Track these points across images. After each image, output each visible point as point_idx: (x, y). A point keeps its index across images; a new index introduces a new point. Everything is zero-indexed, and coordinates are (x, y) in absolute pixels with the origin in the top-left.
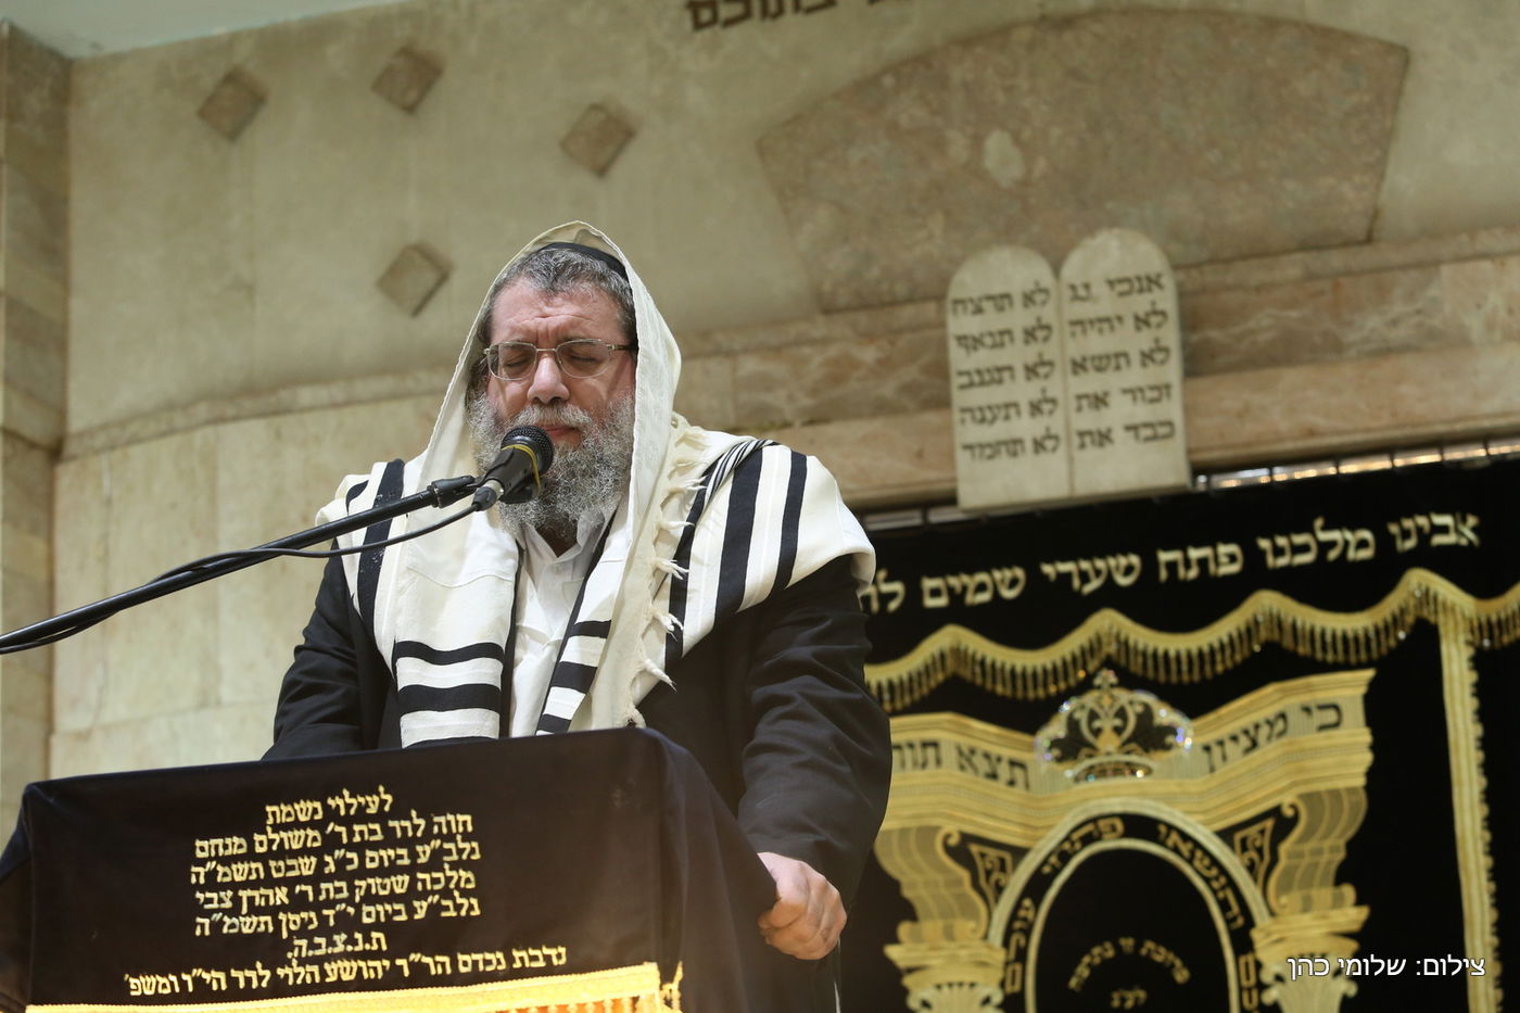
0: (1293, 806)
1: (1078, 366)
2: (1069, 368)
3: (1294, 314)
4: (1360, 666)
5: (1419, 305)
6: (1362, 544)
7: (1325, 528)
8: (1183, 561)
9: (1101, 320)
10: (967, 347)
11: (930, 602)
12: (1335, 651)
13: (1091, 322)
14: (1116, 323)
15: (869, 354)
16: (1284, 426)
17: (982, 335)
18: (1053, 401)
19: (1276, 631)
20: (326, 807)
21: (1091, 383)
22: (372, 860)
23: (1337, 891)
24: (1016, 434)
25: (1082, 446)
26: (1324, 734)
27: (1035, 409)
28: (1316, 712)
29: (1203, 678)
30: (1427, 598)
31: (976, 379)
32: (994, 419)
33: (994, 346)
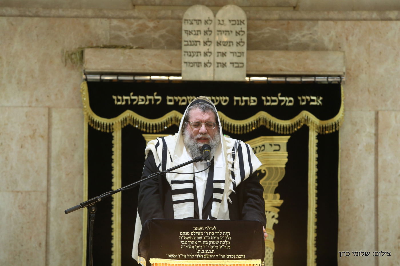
0: (264, 170)
1: (219, 44)
2: (216, 44)
3: (275, 30)
4: (287, 135)
5: (311, 32)
6: (290, 101)
7: (281, 96)
8: (241, 100)
9: (226, 31)
10: (187, 34)
11: (169, 103)
12: (281, 130)
13: (223, 31)
14: (230, 33)
15: (151, 24)
16: (273, 67)
17: (192, 31)
18: (211, 53)
19: (265, 123)
20: (204, 228)
21: (222, 49)
22: (212, 238)
23: (275, 195)
24: (200, 61)
25: (218, 67)
26: (275, 152)
27: (206, 54)
28: (273, 146)
29: (243, 133)
30: (307, 120)
31: (189, 43)
32: (194, 56)
33: (195, 35)
